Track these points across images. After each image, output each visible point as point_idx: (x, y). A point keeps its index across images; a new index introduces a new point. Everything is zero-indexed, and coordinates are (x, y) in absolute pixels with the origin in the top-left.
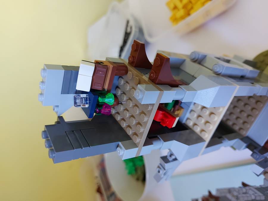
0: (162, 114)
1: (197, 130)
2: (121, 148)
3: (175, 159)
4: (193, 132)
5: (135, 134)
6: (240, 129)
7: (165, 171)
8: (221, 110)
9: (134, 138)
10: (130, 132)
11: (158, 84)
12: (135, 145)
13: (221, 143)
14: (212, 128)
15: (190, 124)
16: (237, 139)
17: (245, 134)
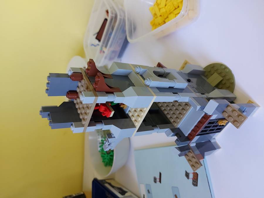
0: (105, 108)
1: (133, 119)
2: (73, 126)
3: (115, 137)
4: (131, 121)
5: (84, 119)
6: (174, 122)
7: (109, 143)
8: (145, 109)
9: (83, 120)
10: (81, 117)
11: (97, 91)
12: (83, 126)
13: (153, 130)
14: (141, 120)
15: (130, 115)
16: (168, 129)
17: (176, 126)
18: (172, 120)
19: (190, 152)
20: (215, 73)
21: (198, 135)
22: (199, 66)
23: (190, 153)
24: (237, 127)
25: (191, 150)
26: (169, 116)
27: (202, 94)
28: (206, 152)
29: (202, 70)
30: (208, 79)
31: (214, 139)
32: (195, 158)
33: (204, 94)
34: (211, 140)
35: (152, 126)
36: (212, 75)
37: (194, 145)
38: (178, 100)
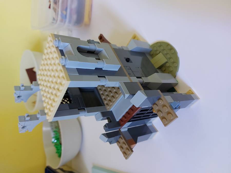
6: (107, 104)
16: (99, 112)
17: (108, 109)
18: (105, 102)
19: (120, 137)
20: (161, 53)
21: (129, 121)
22: (146, 43)
23: (121, 139)
24: (165, 125)
25: (121, 136)
26: (103, 97)
27: (137, 78)
28: (139, 136)
29: (147, 47)
30: (153, 58)
31: (151, 122)
32: (125, 144)
33: (140, 78)
34: (147, 124)
35: (79, 109)
36: (157, 54)
37: (126, 129)
38: (105, 85)
